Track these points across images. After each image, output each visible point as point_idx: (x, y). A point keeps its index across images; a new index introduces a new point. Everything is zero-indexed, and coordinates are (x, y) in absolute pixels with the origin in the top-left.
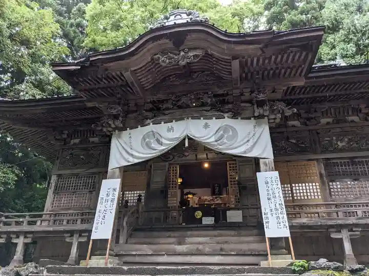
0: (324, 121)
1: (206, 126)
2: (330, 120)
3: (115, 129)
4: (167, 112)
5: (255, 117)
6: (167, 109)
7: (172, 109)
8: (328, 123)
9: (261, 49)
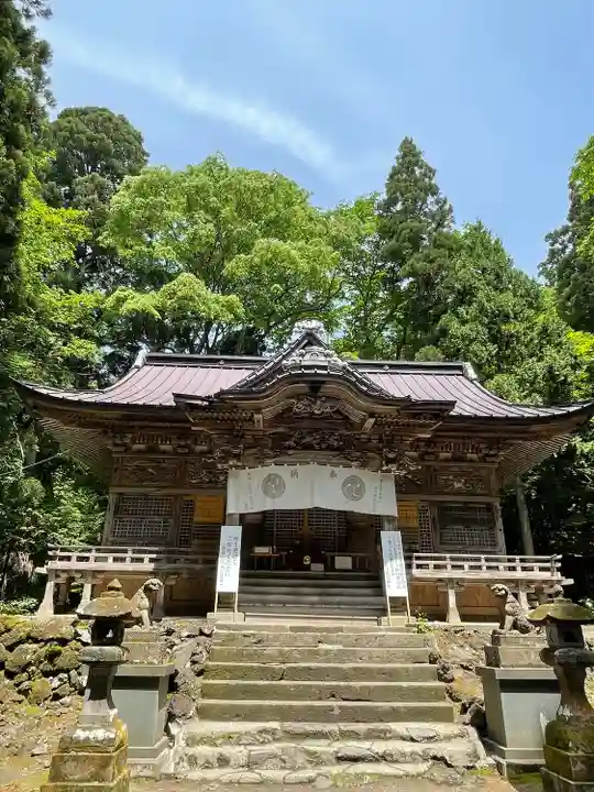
0: (443, 455)
1: (333, 475)
2: (449, 455)
3: (231, 467)
4: (290, 452)
5: (383, 471)
6: (290, 448)
7: (294, 448)
8: (446, 460)
9: (398, 411)
